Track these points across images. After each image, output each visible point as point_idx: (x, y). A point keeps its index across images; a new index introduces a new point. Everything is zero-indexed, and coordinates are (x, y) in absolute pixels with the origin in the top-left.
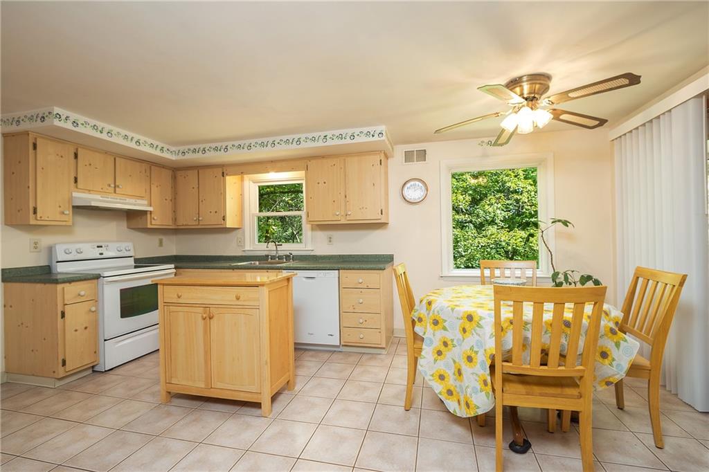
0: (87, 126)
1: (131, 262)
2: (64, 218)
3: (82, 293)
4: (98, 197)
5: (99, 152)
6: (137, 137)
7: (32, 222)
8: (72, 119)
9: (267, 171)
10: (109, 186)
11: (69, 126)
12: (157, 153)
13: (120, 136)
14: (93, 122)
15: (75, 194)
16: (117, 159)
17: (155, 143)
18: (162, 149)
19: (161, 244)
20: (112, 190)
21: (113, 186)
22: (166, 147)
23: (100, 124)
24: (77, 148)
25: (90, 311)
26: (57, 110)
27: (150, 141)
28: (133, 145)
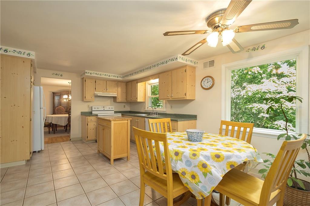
0: (94, 74)
1: (113, 112)
2: (92, 99)
3: (92, 119)
4: (101, 93)
5: (102, 80)
6: (109, 74)
7: (85, 100)
8: (90, 73)
9: (150, 80)
10: (104, 89)
11: (89, 75)
12: (116, 78)
13: (104, 75)
14: (95, 72)
15: (95, 93)
16: (107, 81)
17: (115, 75)
18: (118, 77)
19: (124, 107)
20: (105, 91)
21: (105, 89)
22: (119, 76)
23: (97, 73)
24: (96, 80)
25: (94, 125)
26: (86, 71)
27: (113, 75)
28: (108, 77)
